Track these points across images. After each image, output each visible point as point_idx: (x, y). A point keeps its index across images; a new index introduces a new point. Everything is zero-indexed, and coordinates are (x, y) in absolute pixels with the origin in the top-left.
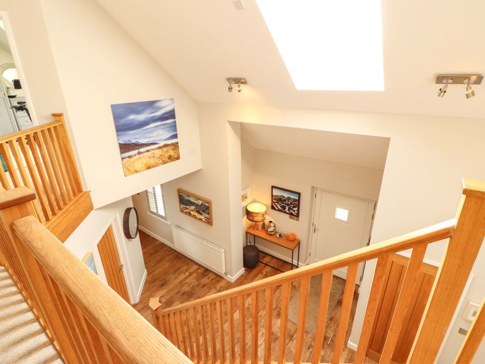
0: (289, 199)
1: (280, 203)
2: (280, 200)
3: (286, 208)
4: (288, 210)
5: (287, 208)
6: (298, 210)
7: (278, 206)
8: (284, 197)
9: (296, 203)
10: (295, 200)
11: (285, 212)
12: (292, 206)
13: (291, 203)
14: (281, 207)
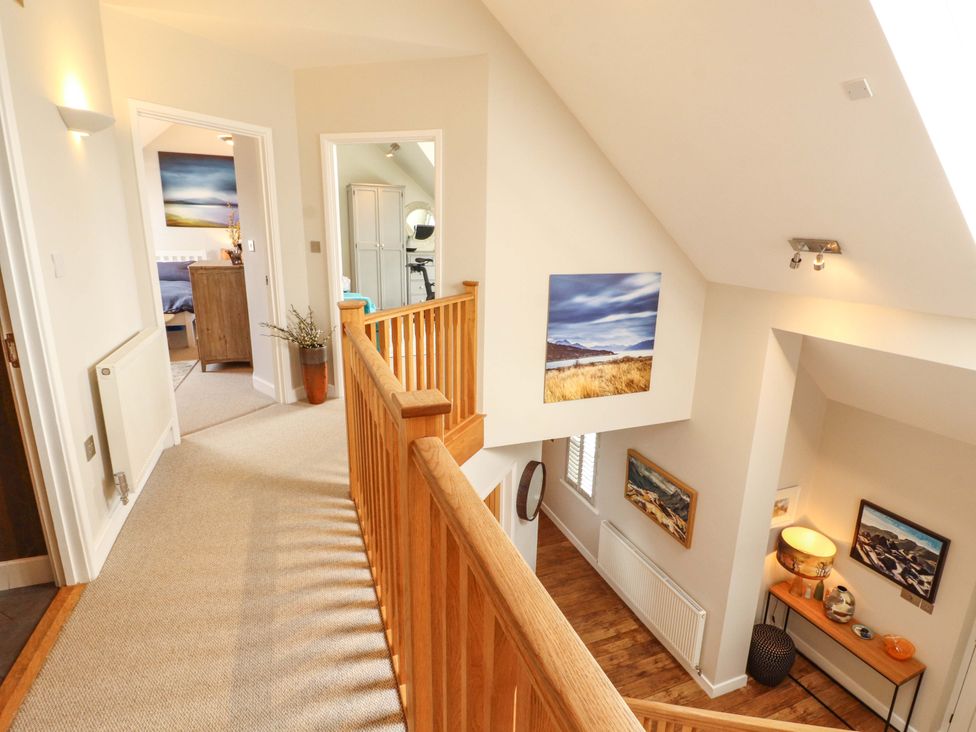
0: (909, 546)
1: (880, 549)
2: (880, 540)
3: (896, 568)
4: (903, 574)
5: (899, 569)
6: (935, 584)
7: (873, 556)
8: (896, 537)
9: (930, 562)
10: (929, 555)
11: (892, 578)
12: (918, 568)
13: (914, 558)
14: (880, 560)
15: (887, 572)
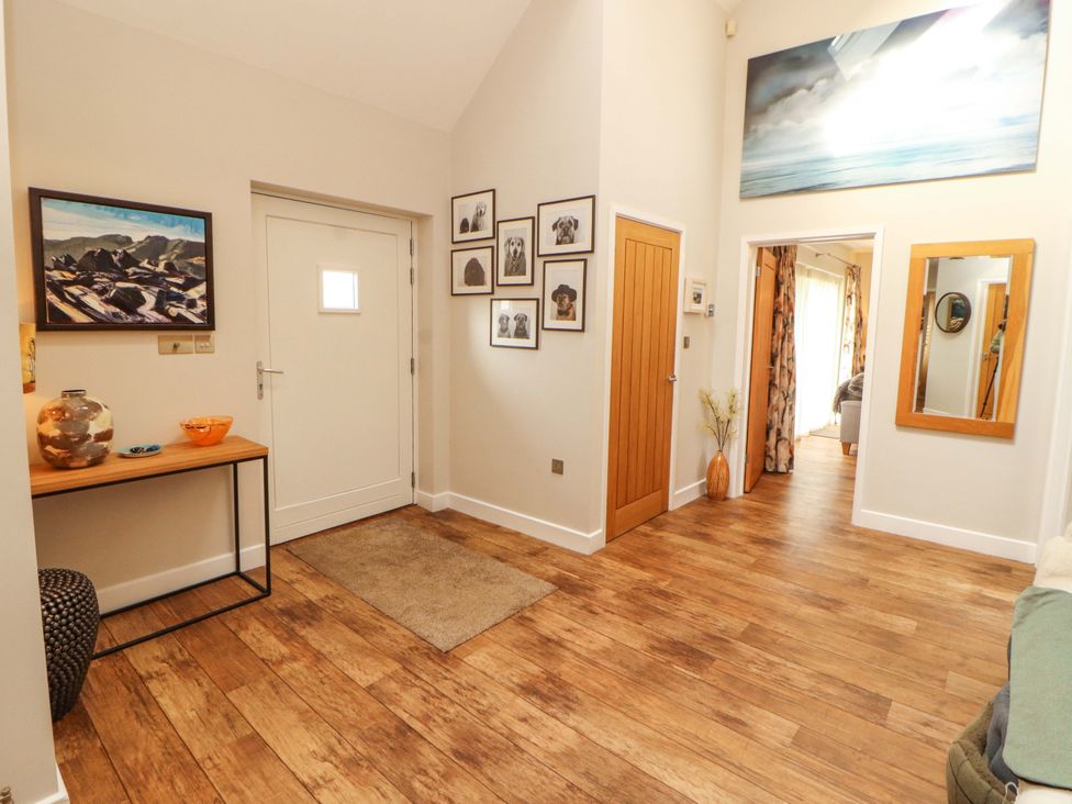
0: (156, 246)
1: (102, 279)
2: (99, 261)
3: (142, 301)
4: (159, 308)
5: (150, 299)
6: (209, 297)
7: (93, 301)
8: (128, 240)
9: (193, 261)
10: (190, 249)
11: (143, 327)
12: (180, 281)
13: (169, 266)
14: (107, 301)
15: (130, 319)
